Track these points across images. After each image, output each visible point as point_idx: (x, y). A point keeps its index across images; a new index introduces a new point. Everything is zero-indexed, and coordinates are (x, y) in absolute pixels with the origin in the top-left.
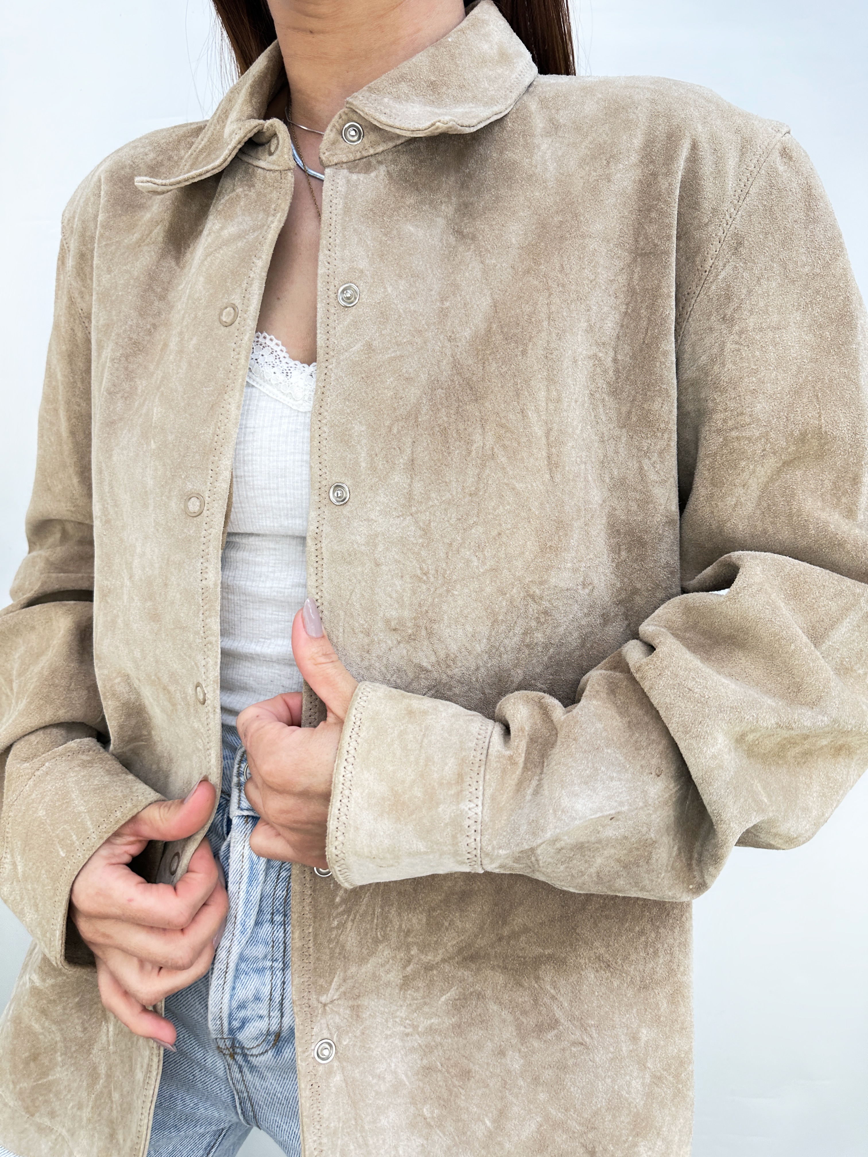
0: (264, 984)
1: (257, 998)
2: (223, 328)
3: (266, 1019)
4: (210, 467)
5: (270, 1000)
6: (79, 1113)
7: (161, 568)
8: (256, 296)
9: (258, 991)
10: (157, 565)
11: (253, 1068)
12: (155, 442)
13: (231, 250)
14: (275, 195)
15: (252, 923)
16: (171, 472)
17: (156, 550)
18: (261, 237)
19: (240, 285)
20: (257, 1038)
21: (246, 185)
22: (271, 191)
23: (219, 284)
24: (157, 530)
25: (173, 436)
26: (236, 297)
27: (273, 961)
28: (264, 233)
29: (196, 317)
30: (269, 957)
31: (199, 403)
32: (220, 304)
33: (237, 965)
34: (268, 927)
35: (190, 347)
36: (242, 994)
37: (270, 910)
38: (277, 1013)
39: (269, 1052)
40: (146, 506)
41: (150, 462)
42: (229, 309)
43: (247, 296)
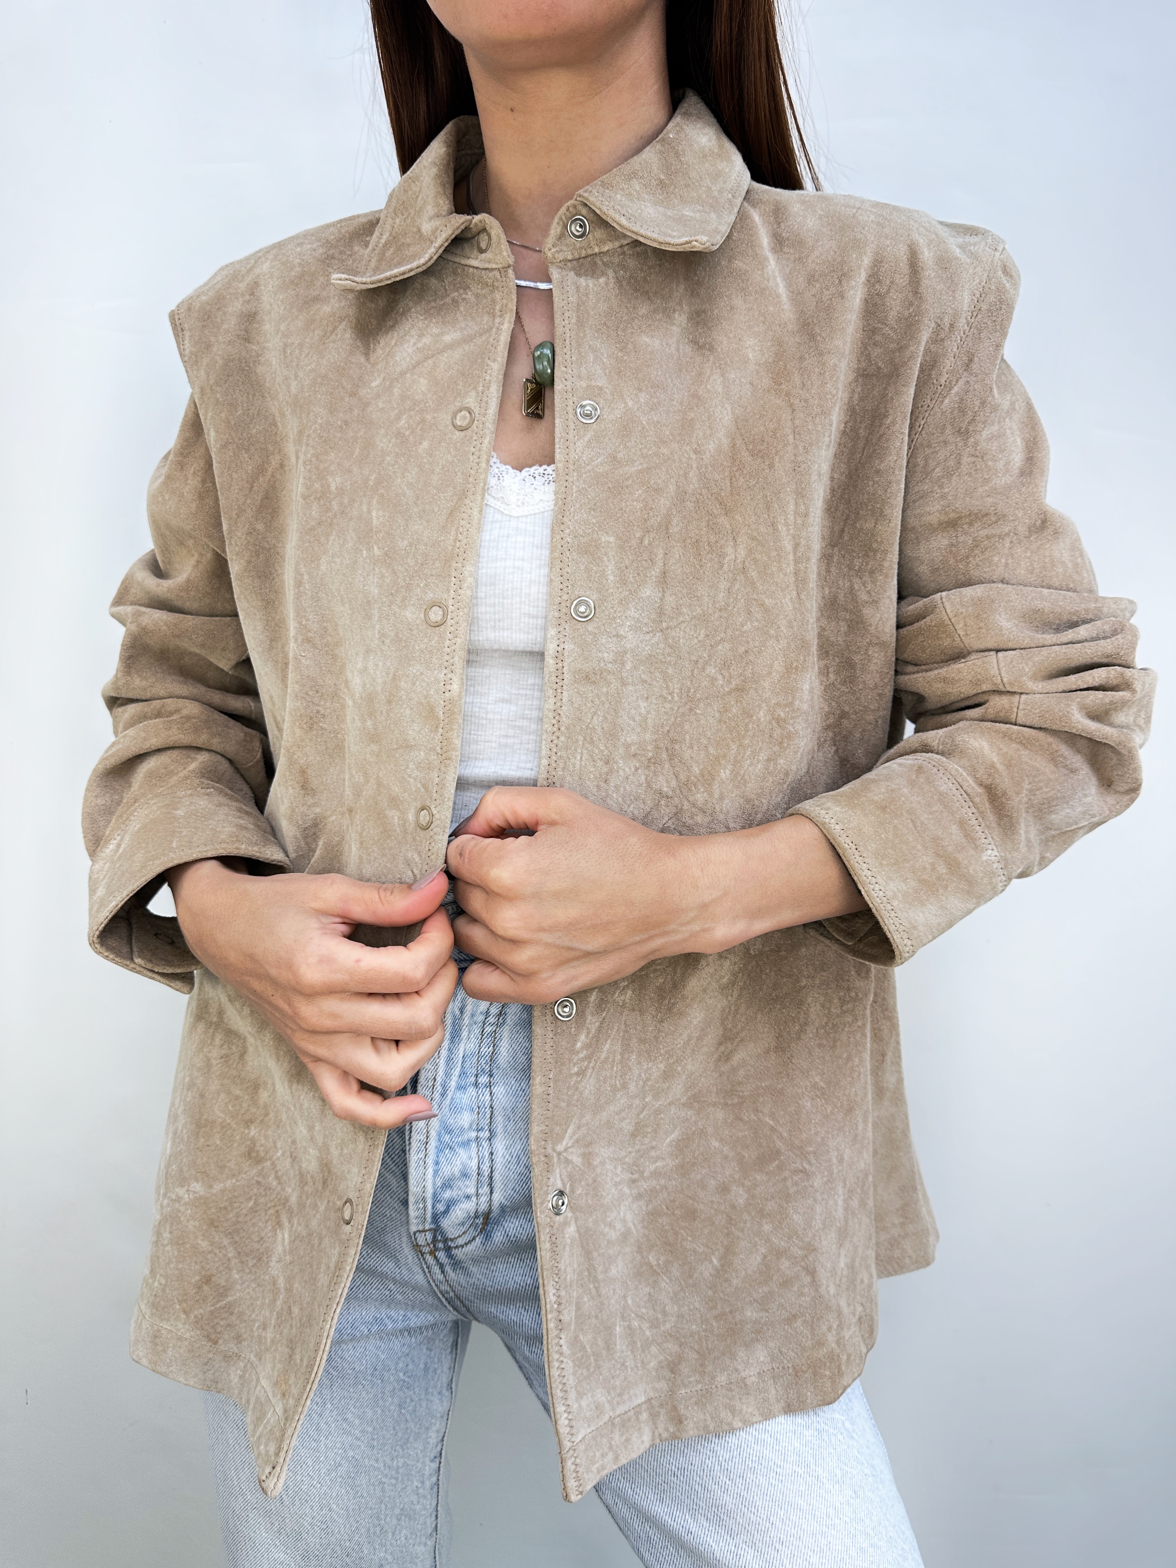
0: (470, 1158)
1: (465, 1175)
2: (458, 433)
3: (474, 1199)
4: (453, 574)
5: (479, 1174)
6: (264, 1334)
8: (495, 399)
9: (464, 1167)
11: (457, 1264)
12: (379, 548)
13: (457, 354)
14: (498, 295)
15: (453, 1084)
16: (404, 580)
17: (381, 664)
18: (491, 339)
19: (475, 388)
20: (463, 1224)
21: (460, 288)
22: (492, 292)
23: (449, 387)
24: (383, 642)
25: (406, 542)
26: (471, 401)
27: (478, 1130)
28: (494, 335)
29: (423, 421)
30: (474, 1127)
31: (436, 509)
32: (453, 408)
33: (439, 1135)
34: (472, 1091)
35: (420, 451)
36: (446, 1170)
37: (474, 1071)
38: (485, 1189)
39: (477, 1239)
40: (369, 617)
41: (374, 569)
42: (463, 413)
43: (485, 399)
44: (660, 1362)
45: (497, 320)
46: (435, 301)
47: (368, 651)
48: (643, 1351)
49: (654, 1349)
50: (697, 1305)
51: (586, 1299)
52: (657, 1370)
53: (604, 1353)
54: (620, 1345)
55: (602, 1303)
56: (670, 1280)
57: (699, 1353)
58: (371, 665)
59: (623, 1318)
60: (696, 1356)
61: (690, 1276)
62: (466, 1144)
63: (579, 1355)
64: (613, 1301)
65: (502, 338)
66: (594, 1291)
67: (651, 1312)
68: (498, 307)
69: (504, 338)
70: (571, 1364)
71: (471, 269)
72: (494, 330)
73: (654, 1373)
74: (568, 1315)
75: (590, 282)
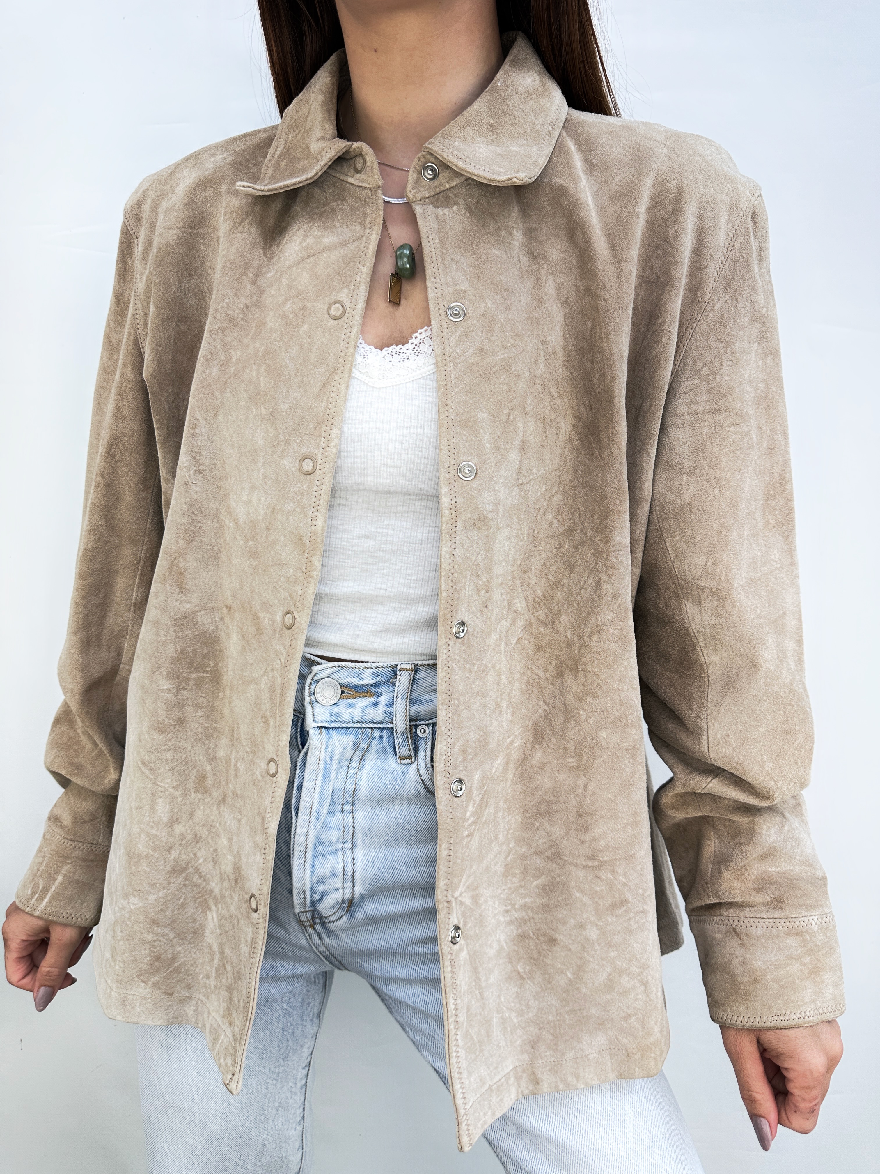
0: (338, 862)
1: (334, 875)
2: (332, 321)
3: (341, 890)
4: (323, 434)
5: (344, 874)
6: (208, 982)
7: (266, 514)
8: (363, 297)
9: (333, 868)
10: (262, 512)
11: (330, 933)
12: (265, 408)
13: (334, 256)
14: (369, 210)
15: (325, 811)
16: (284, 436)
17: (263, 499)
18: (362, 247)
19: (347, 286)
20: (333, 907)
22: (364, 206)
23: (326, 282)
24: (266, 482)
25: (287, 406)
26: (343, 296)
27: (343, 843)
28: (364, 243)
29: (304, 307)
30: (341, 840)
31: (312, 382)
32: (328, 300)
33: (315, 847)
34: (339, 815)
35: (301, 332)
36: (320, 871)
37: (341, 802)
38: (349, 884)
39: (344, 917)
40: (254, 461)
41: (261, 425)
42: (337, 305)
43: (355, 296)
44: (524, 1041)
45: (368, 231)
46: (318, 208)
47: (253, 488)
48: (512, 1034)
49: (519, 1032)
50: (553, 1002)
51: (473, 1002)
52: (521, 1046)
53: (486, 1039)
54: (496, 1031)
55: (484, 1004)
56: (534, 984)
57: (553, 1035)
58: (254, 499)
59: (498, 1012)
60: (551, 1037)
61: (550, 982)
62: (335, 852)
63: (469, 1044)
64: (491, 1001)
65: (371, 247)
66: (479, 996)
67: (518, 1006)
68: (368, 220)
69: (372, 247)
70: (464, 1051)
71: (348, 185)
72: (364, 238)
73: (519, 1049)
74: (462, 1018)
75: (446, 211)
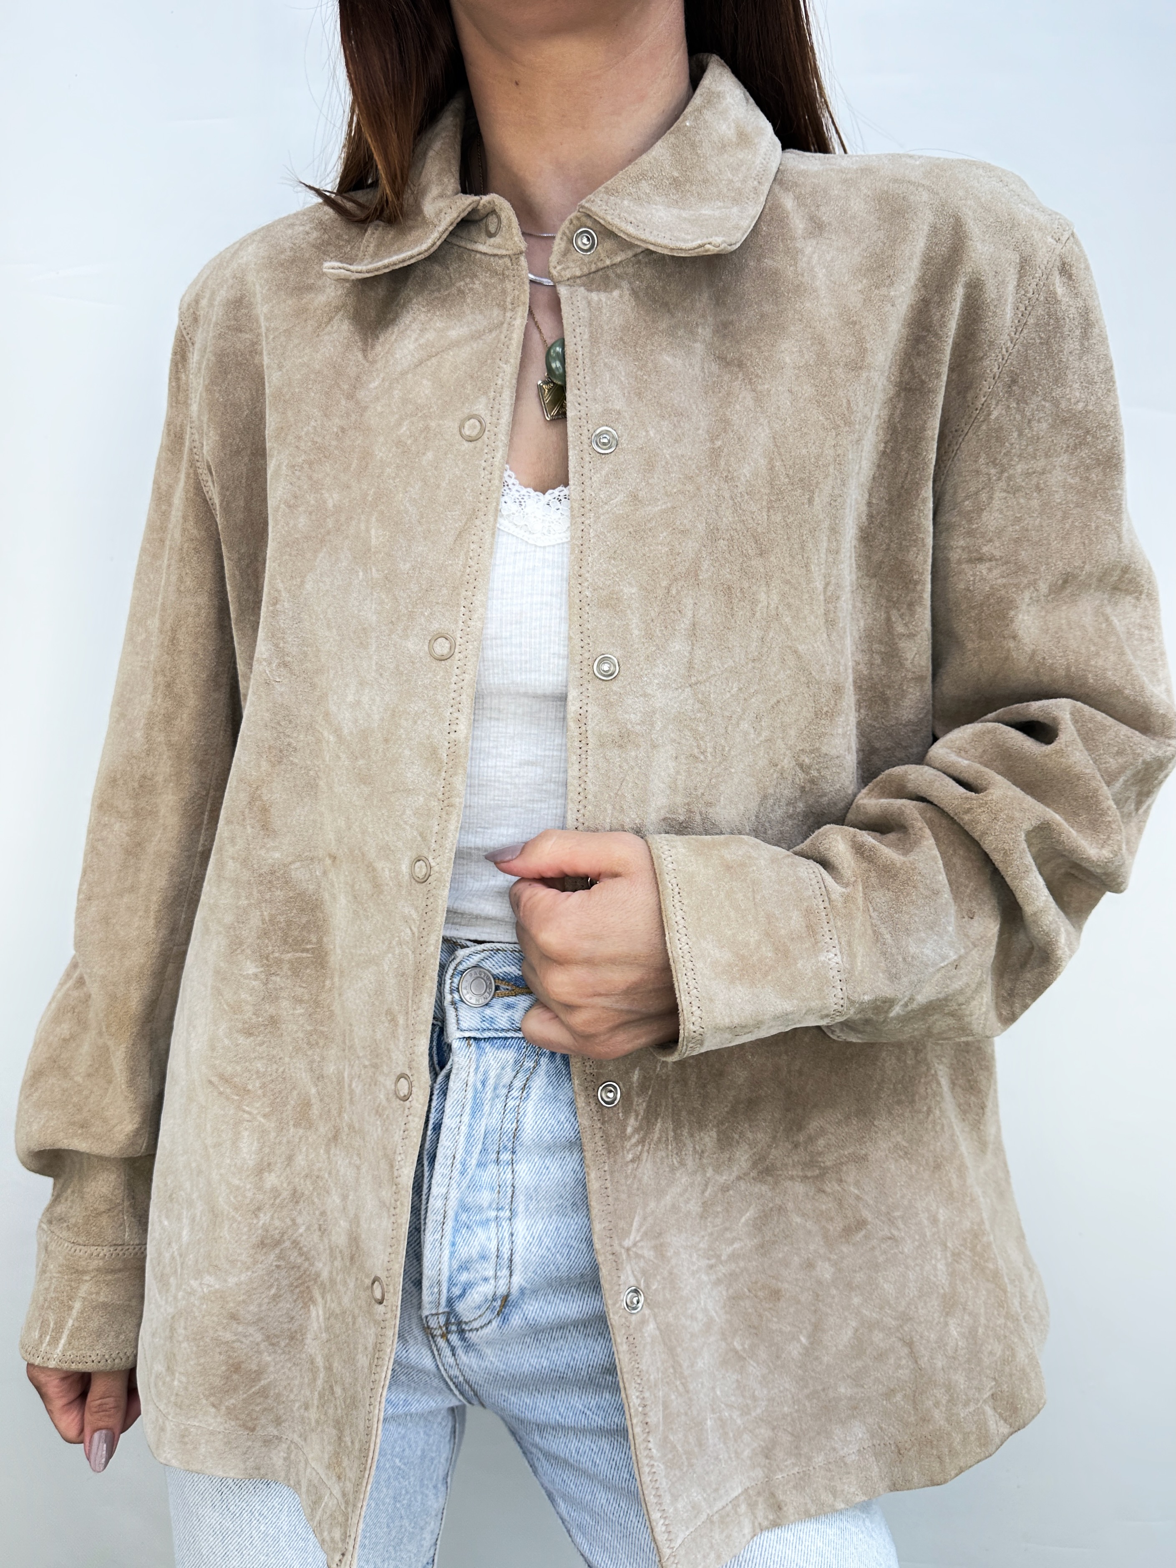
2: (466, 444)
3: (492, 1282)
4: (463, 603)
6: (306, 1414)
7: (382, 720)
8: (507, 408)
10: (376, 717)
11: (470, 1347)
12: (378, 570)
13: (464, 352)
14: (508, 286)
15: (474, 1163)
16: (407, 608)
17: (378, 698)
18: (502, 337)
19: (485, 393)
20: (480, 1307)
21: (466, 276)
22: (502, 281)
23: (455, 390)
24: (381, 675)
25: (408, 565)
26: (481, 407)
27: (498, 1209)
28: (505, 332)
29: (427, 428)
30: (494, 1206)
31: (443, 530)
32: (461, 415)
33: (457, 1214)
34: (493, 1168)
35: (424, 463)
37: (496, 1148)
38: (505, 1272)
39: (494, 1322)
40: (363, 645)
41: (372, 594)
42: (473, 421)
43: (497, 406)
45: (509, 314)
46: (439, 290)
47: (362, 683)
48: (736, 1441)
49: (747, 1437)
52: (751, 1458)
53: (696, 1450)
54: (712, 1439)
55: (690, 1399)
56: (758, 1363)
57: (793, 1435)
58: (365, 699)
59: (713, 1411)
60: (790, 1439)
61: (779, 1357)
63: (670, 1457)
64: (702, 1395)
65: (515, 336)
66: (681, 1389)
67: (740, 1400)
68: (508, 299)
69: (517, 336)
70: (662, 1466)
71: (478, 256)
72: (505, 325)
73: (748, 1462)
74: (655, 1417)
75: (603, 296)
